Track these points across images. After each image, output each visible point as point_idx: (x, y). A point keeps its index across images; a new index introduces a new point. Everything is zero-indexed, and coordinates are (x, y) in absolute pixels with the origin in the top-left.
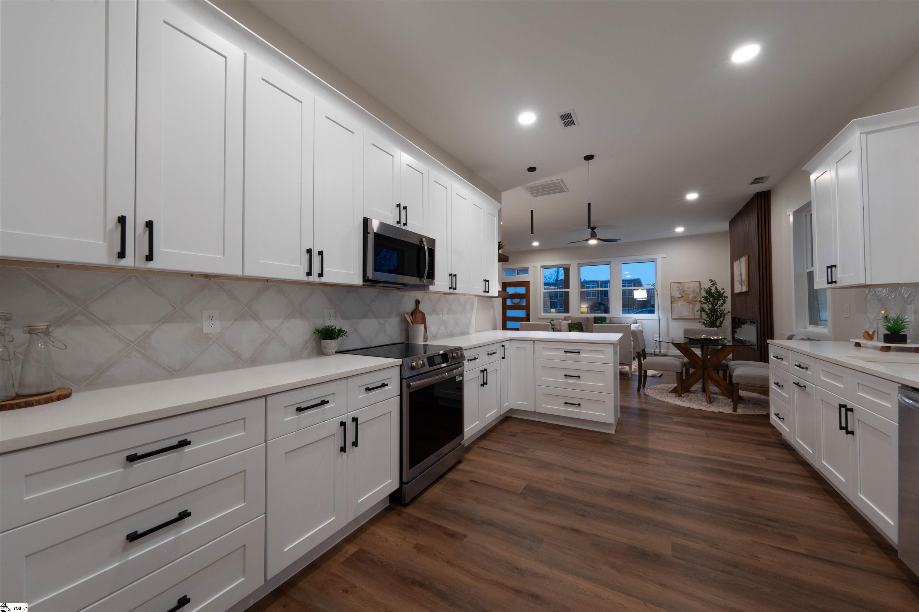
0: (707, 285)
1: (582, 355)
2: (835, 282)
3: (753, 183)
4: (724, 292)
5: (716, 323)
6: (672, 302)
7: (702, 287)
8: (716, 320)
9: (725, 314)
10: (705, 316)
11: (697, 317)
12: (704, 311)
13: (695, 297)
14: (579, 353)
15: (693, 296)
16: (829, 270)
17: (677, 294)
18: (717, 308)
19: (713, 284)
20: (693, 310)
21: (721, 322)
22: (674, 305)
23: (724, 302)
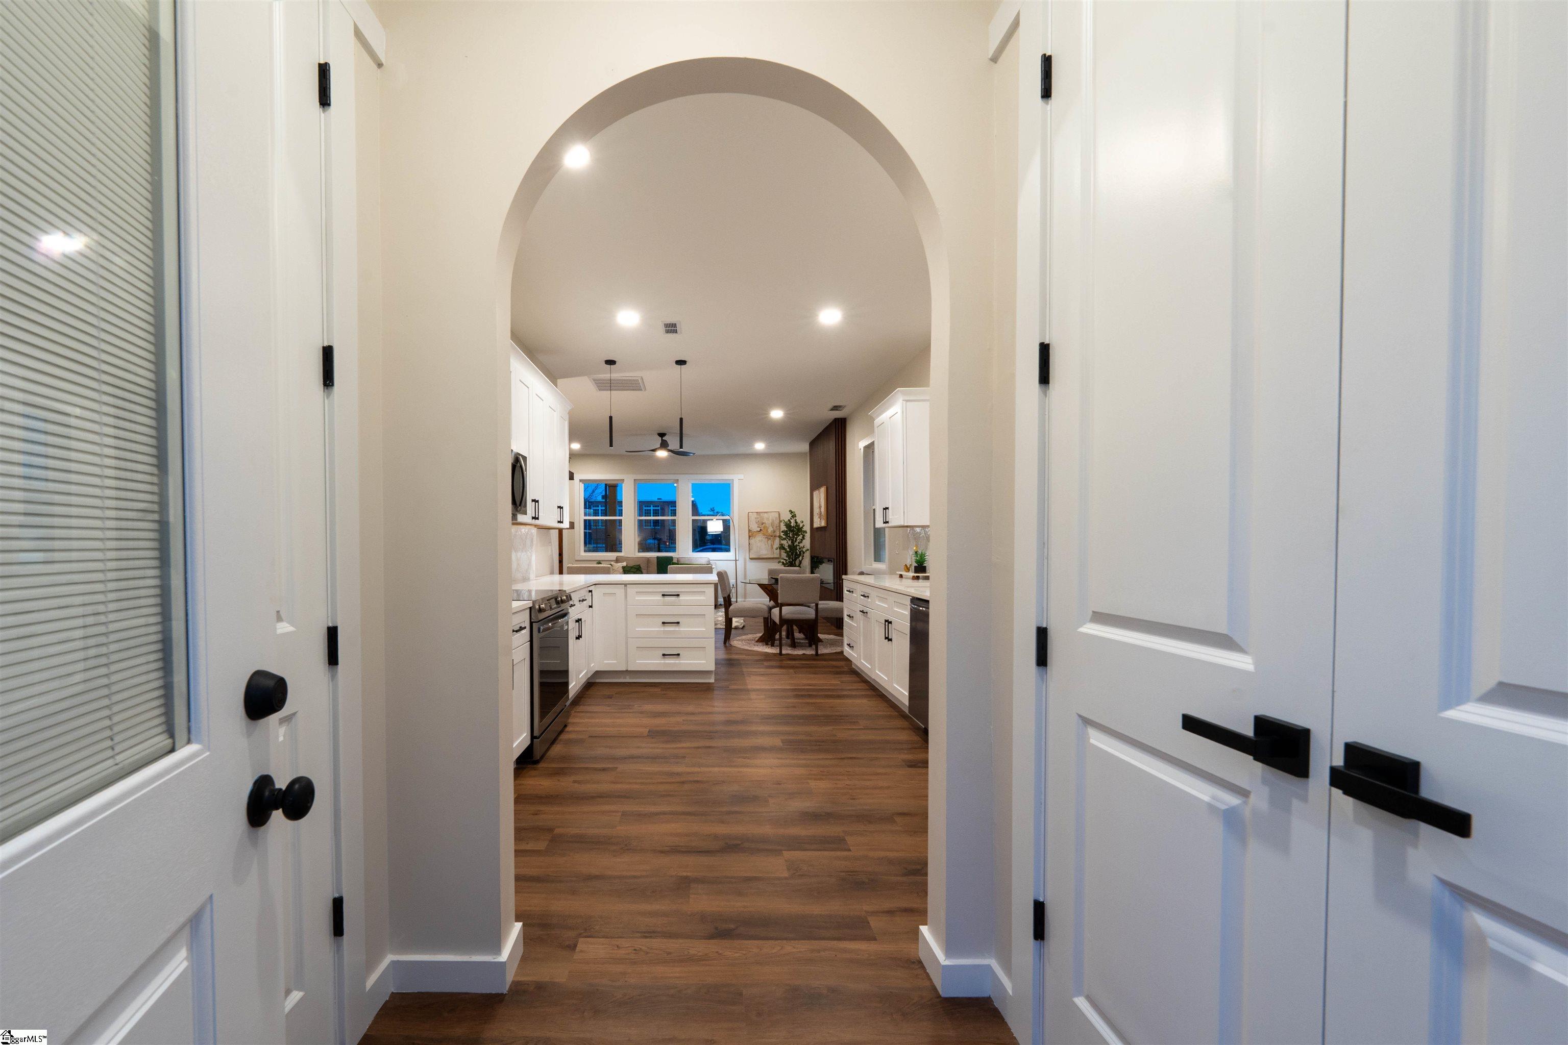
0: (786, 517)
1: (681, 598)
2: (888, 522)
3: (832, 410)
4: (803, 526)
5: (795, 563)
6: (749, 537)
7: (781, 519)
8: (796, 559)
9: (804, 553)
10: (784, 555)
11: (776, 556)
12: (784, 548)
13: (774, 532)
14: (678, 595)
15: (772, 529)
16: (885, 511)
17: (755, 528)
18: (797, 545)
19: (793, 516)
20: (772, 548)
21: (800, 562)
22: (752, 541)
23: (803, 538)
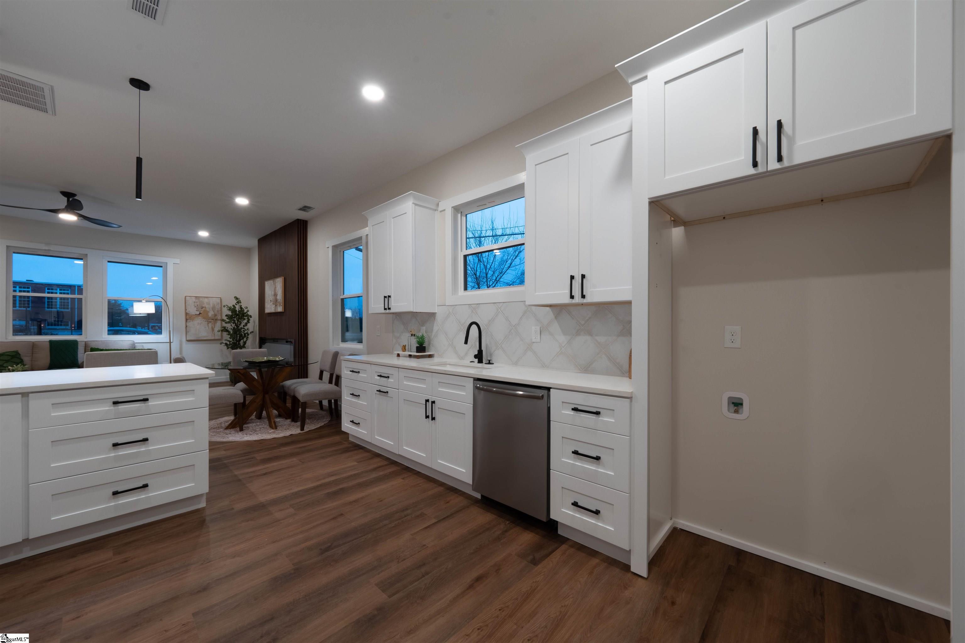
0: (232, 302)
1: (151, 403)
2: (392, 309)
3: (300, 209)
4: (248, 311)
5: (239, 344)
6: (187, 320)
7: (224, 304)
8: (240, 340)
9: (248, 335)
10: (226, 336)
11: (217, 338)
12: (227, 331)
13: (215, 315)
14: (146, 400)
15: (213, 313)
16: (386, 300)
17: (193, 311)
18: (241, 328)
19: (238, 302)
20: (213, 329)
21: (245, 343)
22: (190, 324)
23: (248, 322)
